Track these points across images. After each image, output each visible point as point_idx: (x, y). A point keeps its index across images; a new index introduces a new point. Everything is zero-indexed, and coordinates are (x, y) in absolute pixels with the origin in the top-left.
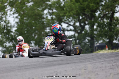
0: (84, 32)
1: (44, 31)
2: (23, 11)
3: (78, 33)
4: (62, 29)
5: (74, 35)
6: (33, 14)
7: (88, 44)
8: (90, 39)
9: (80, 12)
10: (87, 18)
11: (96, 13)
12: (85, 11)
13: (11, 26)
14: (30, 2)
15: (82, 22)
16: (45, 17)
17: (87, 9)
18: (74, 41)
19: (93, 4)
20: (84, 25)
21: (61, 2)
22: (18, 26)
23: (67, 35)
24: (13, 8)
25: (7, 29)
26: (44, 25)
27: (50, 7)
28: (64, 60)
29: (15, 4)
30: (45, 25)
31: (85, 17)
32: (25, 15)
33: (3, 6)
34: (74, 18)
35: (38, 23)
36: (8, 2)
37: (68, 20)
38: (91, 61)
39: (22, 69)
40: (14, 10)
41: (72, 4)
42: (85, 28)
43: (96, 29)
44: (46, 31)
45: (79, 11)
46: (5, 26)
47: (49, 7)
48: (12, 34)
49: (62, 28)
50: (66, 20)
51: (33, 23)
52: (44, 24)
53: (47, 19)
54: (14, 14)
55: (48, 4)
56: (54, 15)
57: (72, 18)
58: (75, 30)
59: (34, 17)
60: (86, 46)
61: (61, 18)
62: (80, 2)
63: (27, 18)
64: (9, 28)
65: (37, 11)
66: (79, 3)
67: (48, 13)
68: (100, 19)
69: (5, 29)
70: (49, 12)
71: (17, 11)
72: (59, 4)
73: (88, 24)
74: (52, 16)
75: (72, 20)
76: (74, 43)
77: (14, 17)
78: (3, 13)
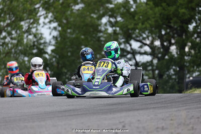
0: (168, 56)
2: (67, 19)
3: (159, 59)
4: (132, 51)
5: (152, 61)
6: (82, 24)
7: (174, 77)
8: (178, 69)
9: (161, 23)
10: (174, 34)
11: (189, 26)
12: (171, 21)
13: (45, 43)
14: (78, 4)
15: (165, 39)
16: (103, 29)
17: (175, 19)
18: (151, 72)
19: (183, 10)
20: (168, 45)
21: (130, 6)
22: (56, 43)
23: (140, 62)
24: (49, 13)
25: (38, 48)
26: (101, 44)
27: (112, 13)
29: (52, 6)
30: (103, 43)
31: (170, 32)
33: (33, 8)
34: (151, 32)
35: (91, 40)
36: (42, 2)
37: (142, 35)
40: (51, 17)
41: (149, 8)
42: (171, 51)
43: (188, 52)
45: (159, 20)
46: (34, 42)
47: (110, 13)
48: (47, 56)
49: (131, 49)
50: (139, 35)
51: (83, 40)
52: (102, 41)
53: (106, 32)
54: (50, 22)
55: (109, 8)
56: (118, 27)
57: (149, 33)
58: (153, 54)
59: (84, 28)
60: (171, 81)
61: (130, 31)
62: (161, 6)
63: (72, 31)
64: (42, 47)
65: (90, 19)
66: (160, 8)
67: (108, 23)
68: (196, 36)
69: (35, 47)
70: (110, 22)
71: (56, 19)
72: (127, 8)
73: (175, 44)
74: (114, 28)
76: (151, 76)
77: (50, 28)
78: (32, 21)
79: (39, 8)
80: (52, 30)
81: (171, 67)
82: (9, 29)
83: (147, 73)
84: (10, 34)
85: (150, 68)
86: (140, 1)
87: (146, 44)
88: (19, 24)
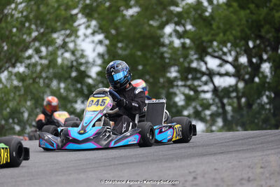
0: (259, 78)
1: (164, 76)
2: (117, 29)
3: (246, 82)
4: (207, 72)
5: (236, 85)
6: (138, 35)
7: (268, 106)
8: (273, 95)
9: (249, 32)
10: (266, 46)
12: (262, 30)
13: (87, 63)
14: (131, 7)
15: (253, 55)
16: (167, 41)
17: (267, 27)
18: (235, 100)
20: (259, 62)
21: (204, 8)
23: (219, 87)
24: (91, 21)
25: (78, 70)
26: (165, 63)
27: (179, 19)
28: (212, 145)
29: (96, 11)
30: (167, 61)
31: (260, 44)
32: (120, 38)
33: (69, 15)
34: (235, 45)
35: (151, 57)
36: (80, 6)
37: (221, 50)
38: (276, 147)
39: (114, 165)
40: (95, 26)
41: (232, 12)
42: (262, 70)
44: (169, 75)
45: (247, 30)
46: (72, 62)
47: (176, 19)
49: (207, 69)
50: (216, 49)
51: (139, 57)
53: (171, 46)
54: (93, 33)
55: (175, 12)
56: (188, 38)
57: (232, 46)
58: (238, 74)
59: (141, 41)
60: (263, 112)
61: (205, 44)
62: (249, 8)
63: (124, 45)
64: (83, 68)
65: (148, 28)
66: (248, 11)
67: (174, 34)
69: (74, 69)
70: (176, 31)
71: (101, 29)
72: (199, 12)
73: (268, 60)
74: (182, 40)
75: (230, 51)
76: (235, 105)
77: (93, 42)
78: (68, 32)
79: (77, 14)
80: (97, 44)
81: (263, 92)
82: (37, 44)
83: (230, 101)
84: (38, 51)
85: (234, 94)
86: (218, 2)
87: (227, 62)
88: (51, 37)
